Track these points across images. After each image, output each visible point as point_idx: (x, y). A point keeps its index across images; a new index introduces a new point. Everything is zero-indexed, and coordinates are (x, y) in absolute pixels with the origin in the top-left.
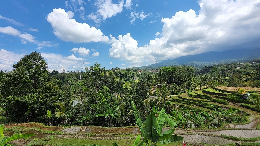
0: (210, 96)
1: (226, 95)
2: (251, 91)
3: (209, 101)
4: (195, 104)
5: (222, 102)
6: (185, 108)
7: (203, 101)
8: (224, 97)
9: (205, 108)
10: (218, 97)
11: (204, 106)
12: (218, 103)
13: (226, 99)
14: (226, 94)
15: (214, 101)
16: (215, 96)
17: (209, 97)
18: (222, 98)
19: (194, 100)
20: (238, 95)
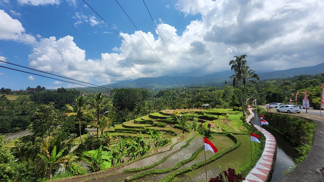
0: (153, 120)
1: (165, 118)
2: (183, 112)
3: (151, 126)
4: (138, 131)
5: (161, 126)
6: (126, 138)
7: (146, 127)
8: (164, 120)
9: (147, 134)
10: (159, 121)
11: (146, 132)
12: (159, 126)
13: (165, 122)
14: (166, 116)
15: (156, 125)
16: (158, 120)
17: (152, 122)
18: (162, 121)
19: (137, 127)
20: (174, 117)
